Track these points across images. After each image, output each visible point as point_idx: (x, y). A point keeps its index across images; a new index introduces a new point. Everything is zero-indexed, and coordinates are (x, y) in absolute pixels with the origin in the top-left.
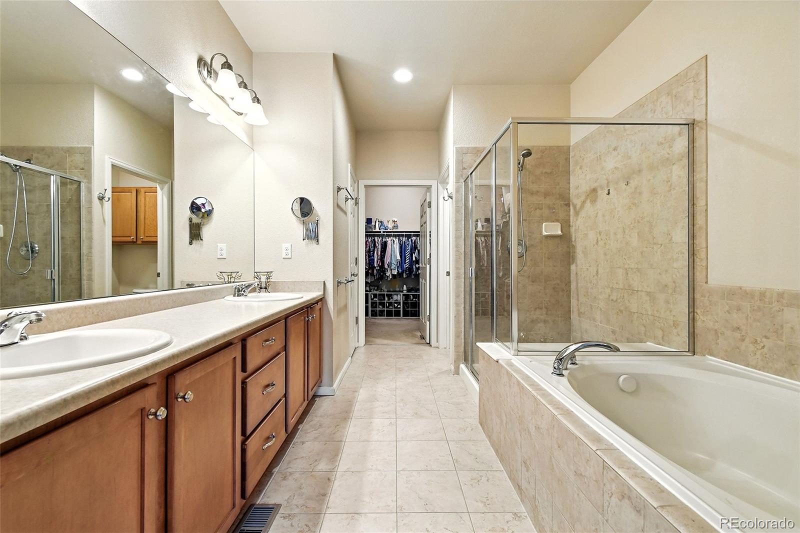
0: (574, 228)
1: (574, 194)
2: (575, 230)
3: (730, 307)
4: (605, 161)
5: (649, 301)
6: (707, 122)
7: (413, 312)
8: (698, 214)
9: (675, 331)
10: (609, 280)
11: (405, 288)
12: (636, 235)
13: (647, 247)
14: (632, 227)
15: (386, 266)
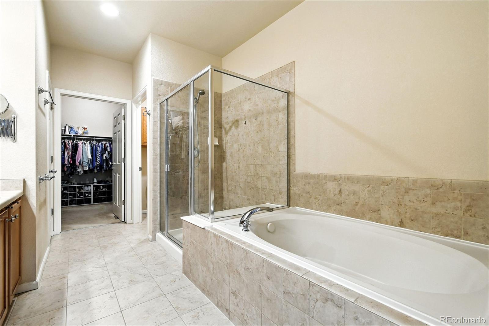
0: (225, 141)
1: (224, 122)
2: (226, 143)
3: (305, 183)
4: (243, 105)
5: (267, 182)
6: (295, 93)
7: (103, 198)
8: (291, 137)
9: (280, 196)
10: (246, 171)
11: (95, 180)
12: (261, 146)
13: (266, 154)
14: (258, 143)
15: (77, 164)
